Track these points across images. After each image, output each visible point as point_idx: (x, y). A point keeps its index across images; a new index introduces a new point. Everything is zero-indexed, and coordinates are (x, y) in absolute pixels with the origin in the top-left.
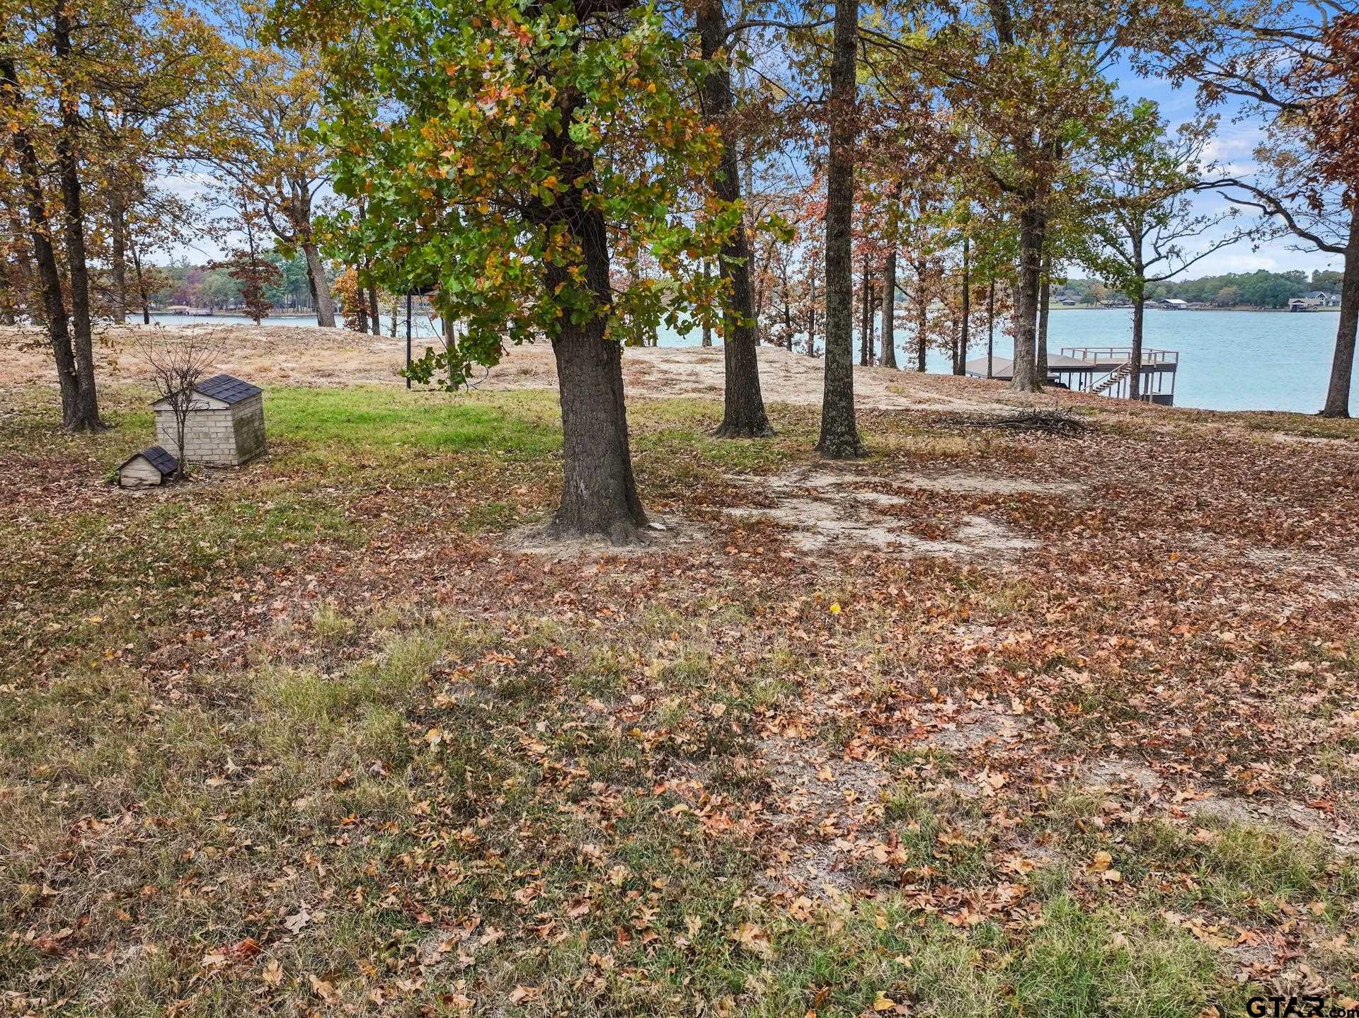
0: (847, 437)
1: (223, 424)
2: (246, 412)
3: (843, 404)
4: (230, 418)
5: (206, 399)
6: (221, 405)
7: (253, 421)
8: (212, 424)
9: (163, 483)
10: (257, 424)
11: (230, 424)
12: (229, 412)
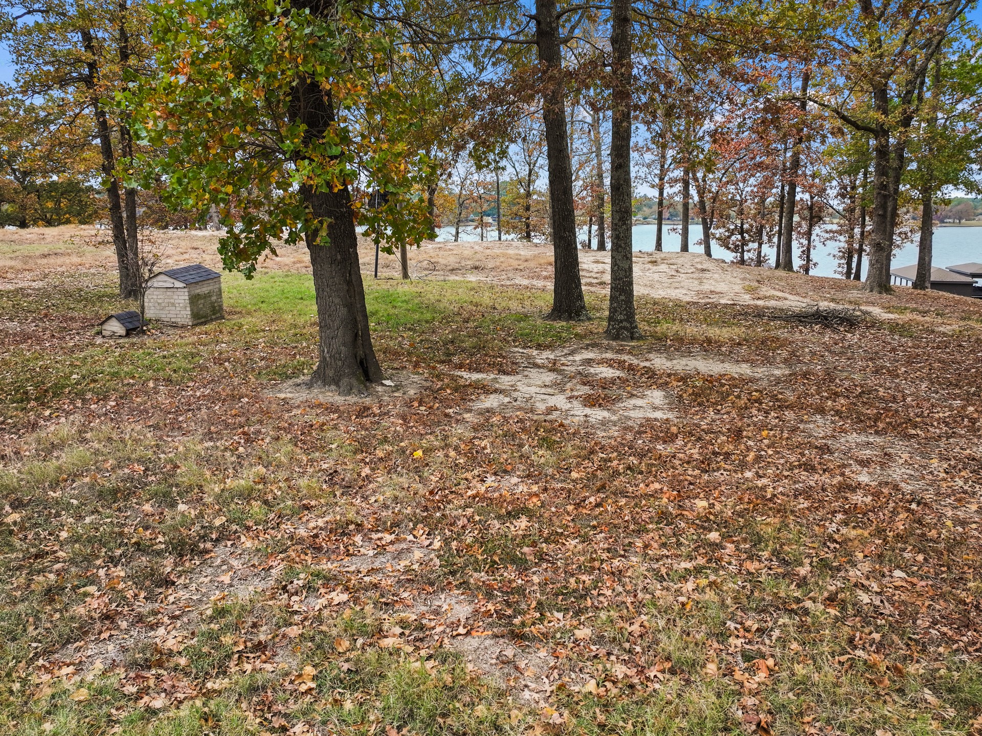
0: (625, 324)
1: (183, 297)
2: (204, 289)
3: (623, 297)
4: (187, 294)
5: (173, 281)
6: (182, 285)
7: (210, 296)
8: (176, 297)
9: (128, 334)
10: (214, 298)
11: (187, 298)
12: (186, 290)
